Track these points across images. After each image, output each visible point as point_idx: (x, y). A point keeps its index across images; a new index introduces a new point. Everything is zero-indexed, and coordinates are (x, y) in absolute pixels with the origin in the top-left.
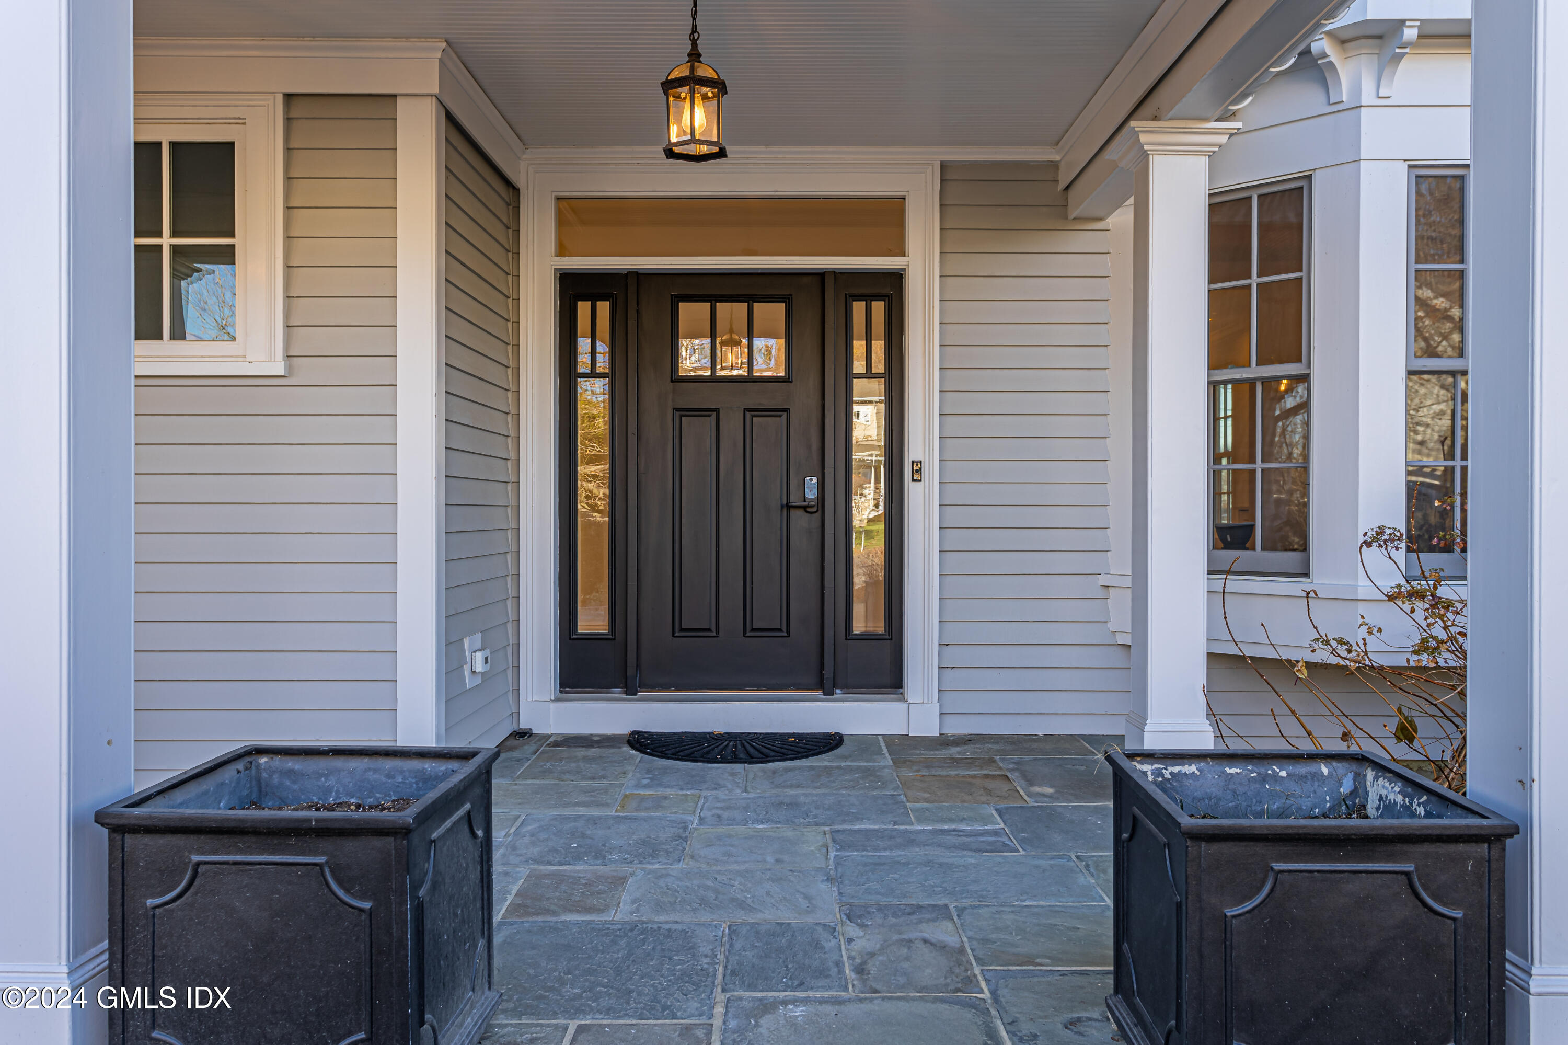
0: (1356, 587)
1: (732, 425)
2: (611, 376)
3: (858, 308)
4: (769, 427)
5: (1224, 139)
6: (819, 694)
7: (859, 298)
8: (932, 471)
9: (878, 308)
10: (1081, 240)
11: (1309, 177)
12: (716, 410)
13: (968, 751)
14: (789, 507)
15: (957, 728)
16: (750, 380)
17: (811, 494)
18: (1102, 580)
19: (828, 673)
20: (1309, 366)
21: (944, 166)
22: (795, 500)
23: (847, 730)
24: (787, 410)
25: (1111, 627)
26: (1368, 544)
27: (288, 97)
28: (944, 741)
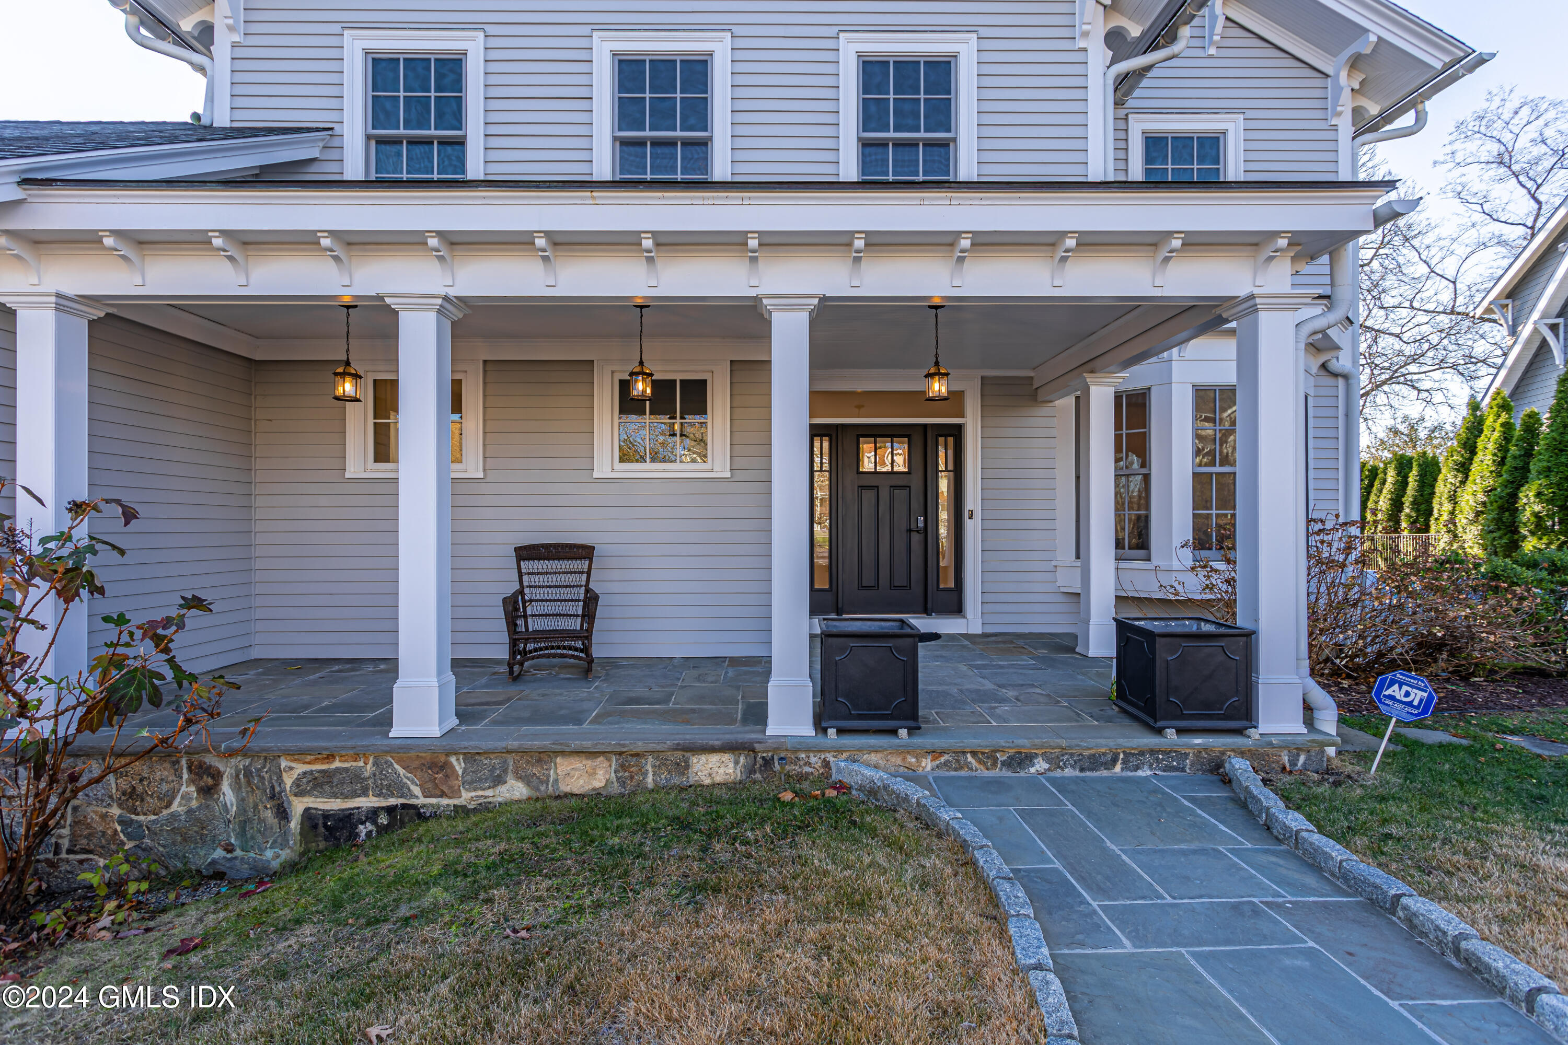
0: (1172, 566)
1: (884, 494)
2: (830, 471)
3: (941, 440)
4: (901, 494)
5: (1121, 380)
6: (925, 615)
7: (942, 436)
8: (978, 515)
9: (951, 440)
10: (1045, 410)
11: (1149, 389)
12: (877, 487)
13: (1000, 639)
14: (910, 531)
15: (990, 630)
16: (892, 473)
17: (921, 525)
18: (1054, 563)
19: (929, 605)
20: (1150, 469)
21: (982, 378)
22: (913, 527)
23: (941, 631)
24: (909, 487)
25: (1058, 584)
26: (1183, 547)
27: (731, 361)
28: (984, 635)
